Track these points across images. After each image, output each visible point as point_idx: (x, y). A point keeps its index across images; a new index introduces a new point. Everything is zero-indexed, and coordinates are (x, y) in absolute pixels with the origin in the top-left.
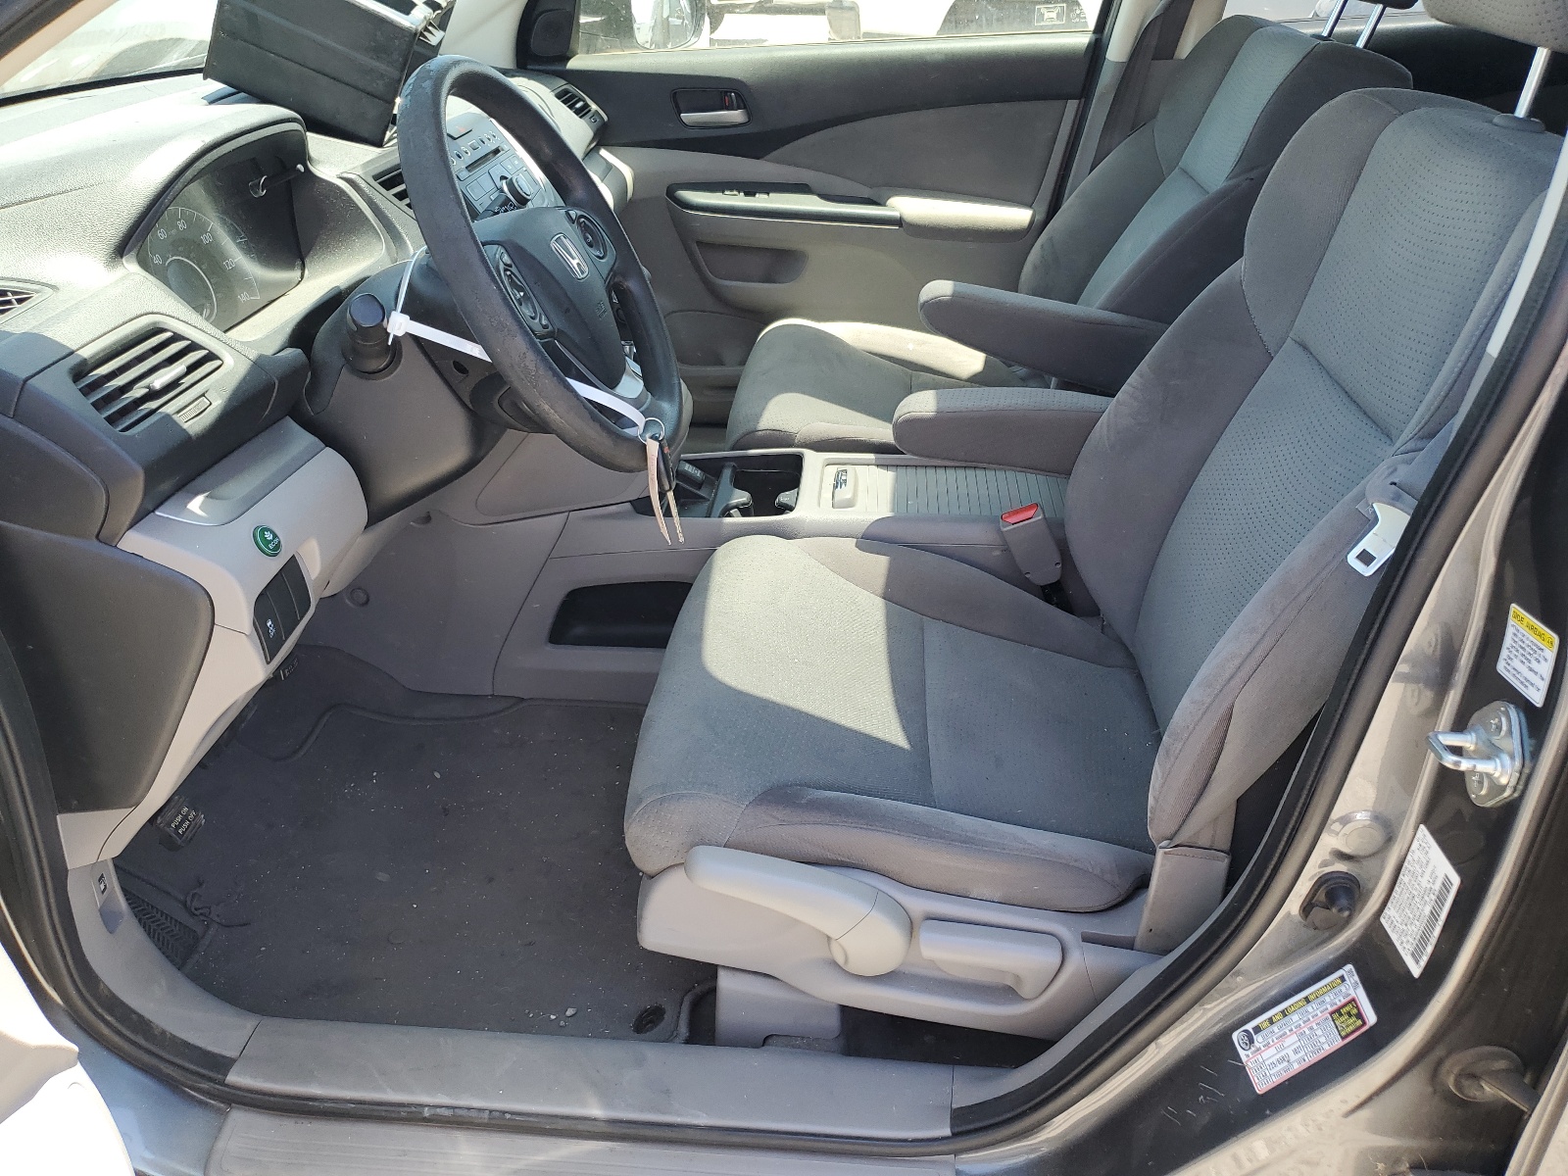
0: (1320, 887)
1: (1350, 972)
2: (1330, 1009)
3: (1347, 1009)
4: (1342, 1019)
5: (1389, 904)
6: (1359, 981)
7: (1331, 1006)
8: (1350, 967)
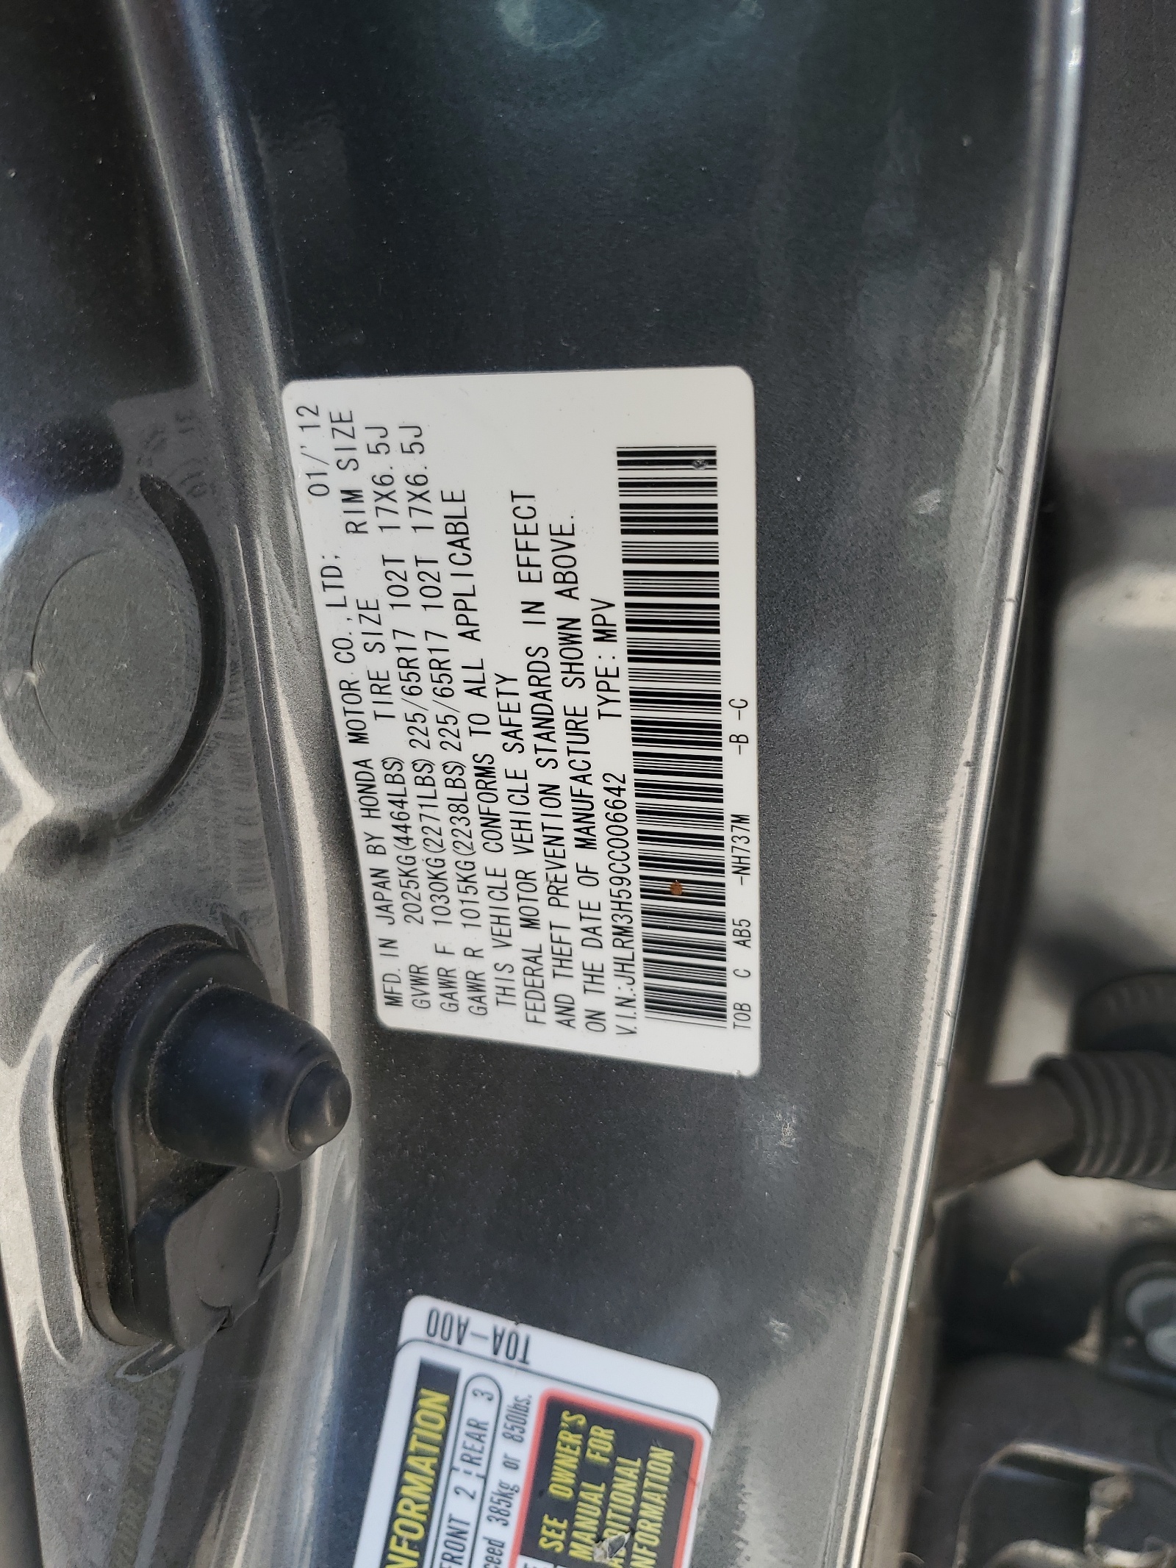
0: (103, 1115)
1: (436, 1328)
2: (508, 1534)
3: (566, 1463)
4: (586, 1521)
5: (377, 928)
6: (506, 1325)
7: (500, 1516)
8: (418, 1312)
